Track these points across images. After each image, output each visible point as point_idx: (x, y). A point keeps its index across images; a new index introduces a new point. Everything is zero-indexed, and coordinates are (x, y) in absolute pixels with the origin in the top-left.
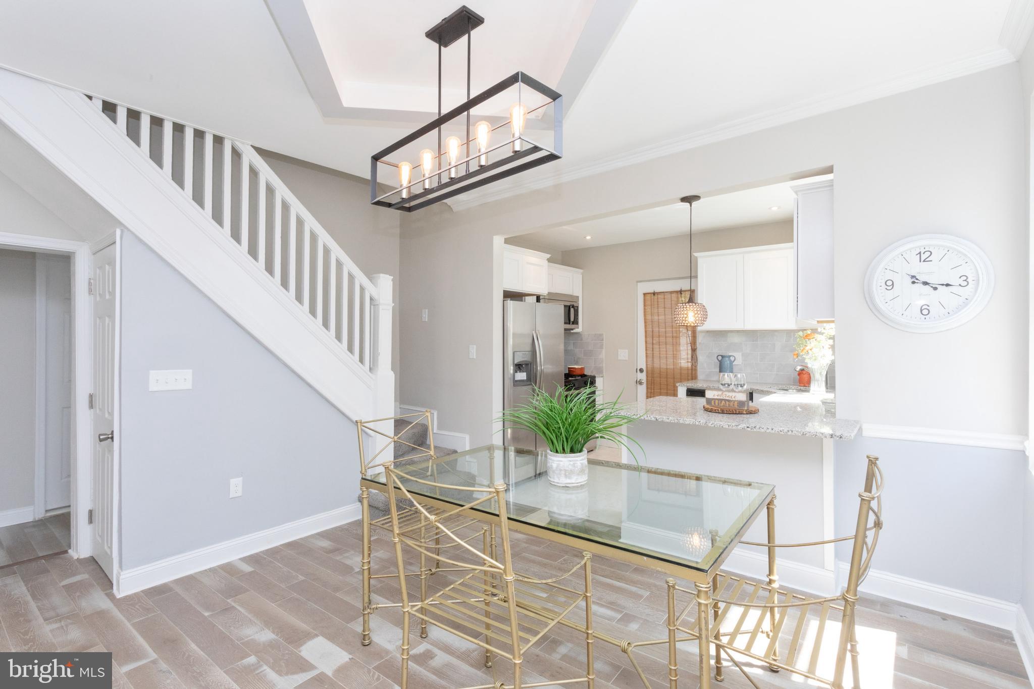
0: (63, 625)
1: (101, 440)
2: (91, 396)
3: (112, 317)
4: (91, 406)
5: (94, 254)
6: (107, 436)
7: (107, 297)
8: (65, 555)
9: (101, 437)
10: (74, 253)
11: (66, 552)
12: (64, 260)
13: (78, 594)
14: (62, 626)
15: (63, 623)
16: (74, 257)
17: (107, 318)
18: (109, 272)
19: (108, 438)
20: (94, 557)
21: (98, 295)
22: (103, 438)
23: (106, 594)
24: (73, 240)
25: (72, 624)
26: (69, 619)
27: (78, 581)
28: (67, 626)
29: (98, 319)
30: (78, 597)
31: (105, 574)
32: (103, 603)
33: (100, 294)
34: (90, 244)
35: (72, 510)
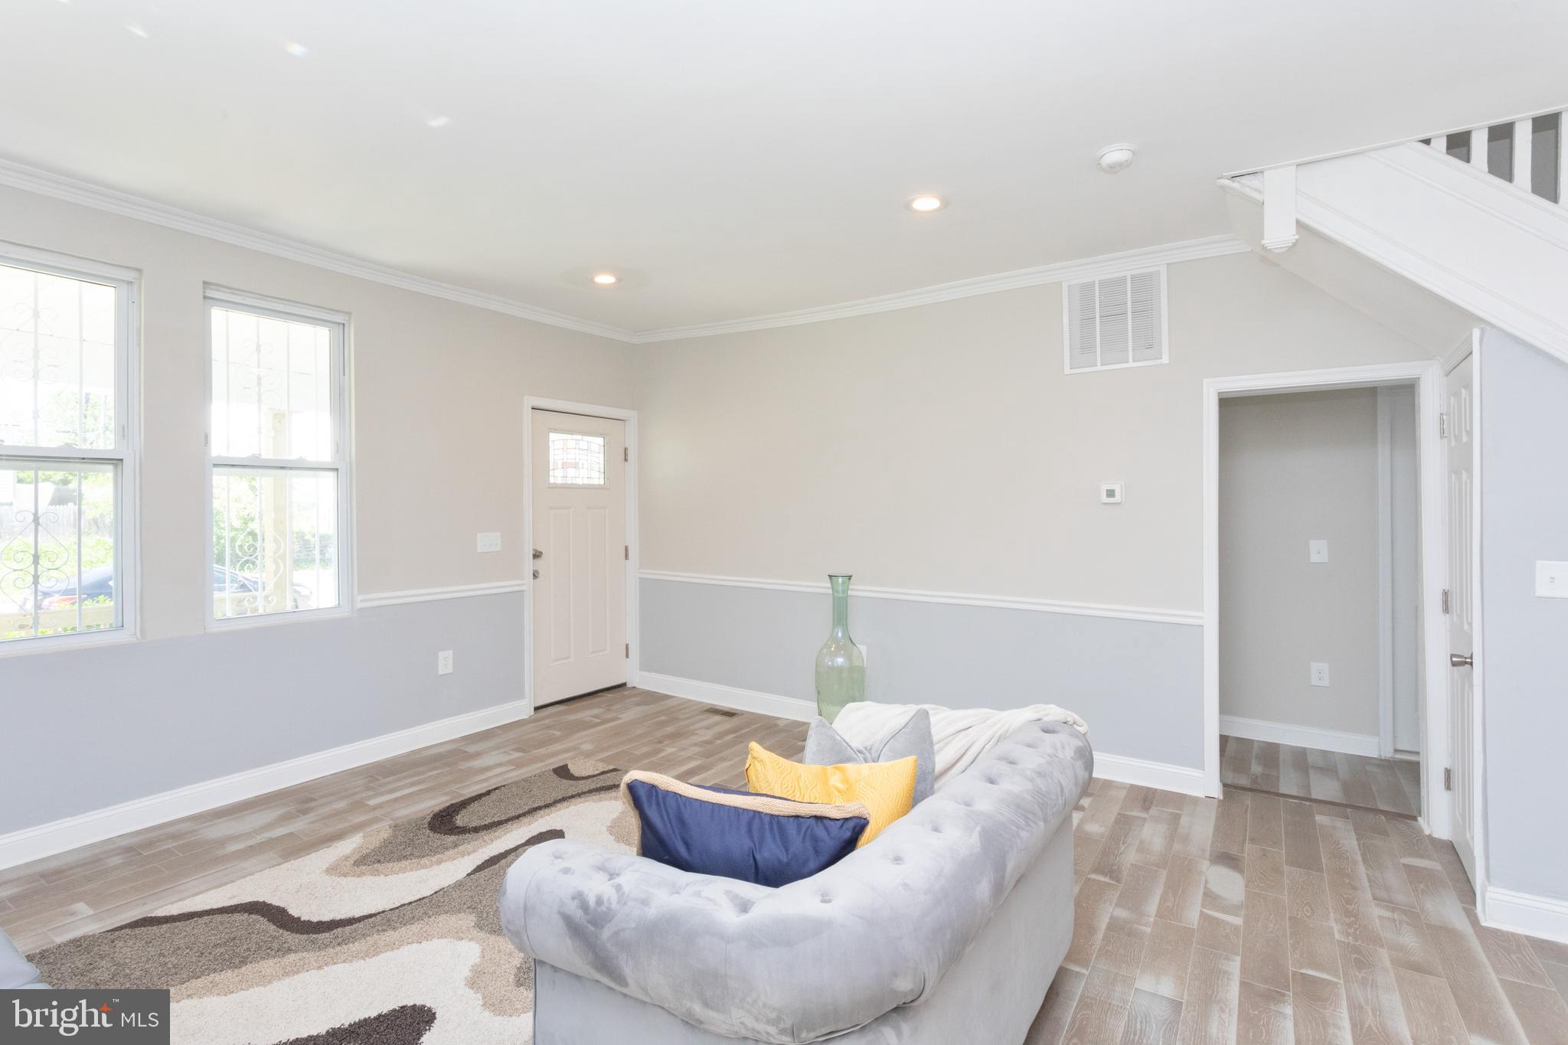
0: (1396, 918)
1: (1454, 664)
2: (1445, 594)
3: (1469, 469)
4: (1446, 609)
5: (1447, 375)
6: (1464, 660)
7: (1465, 439)
8: (1413, 822)
9: (1454, 659)
10: (1419, 378)
11: (1415, 818)
12: (1405, 392)
13: (1422, 886)
14: (1394, 919)
15: (1396, 916)
16: (1419, 385)
17: (1464, 472)
18: (1465, 399)
19: (1466, 663)
20: (1454, 843)
21: (1452, 437)
22: (1455, 661)
23: (1465, 909)
24: (1416, 360)
25: (1409, 924)
26: (1405, 915)
27: (1427, 869)
28: (1401, 923)
29: (1453, 475)
30: (1423, 890)
31: (1468, 877)
32: (1458, 921)
33: (1455, 435)
34: (1442, 360)
35: (1421, 759)
